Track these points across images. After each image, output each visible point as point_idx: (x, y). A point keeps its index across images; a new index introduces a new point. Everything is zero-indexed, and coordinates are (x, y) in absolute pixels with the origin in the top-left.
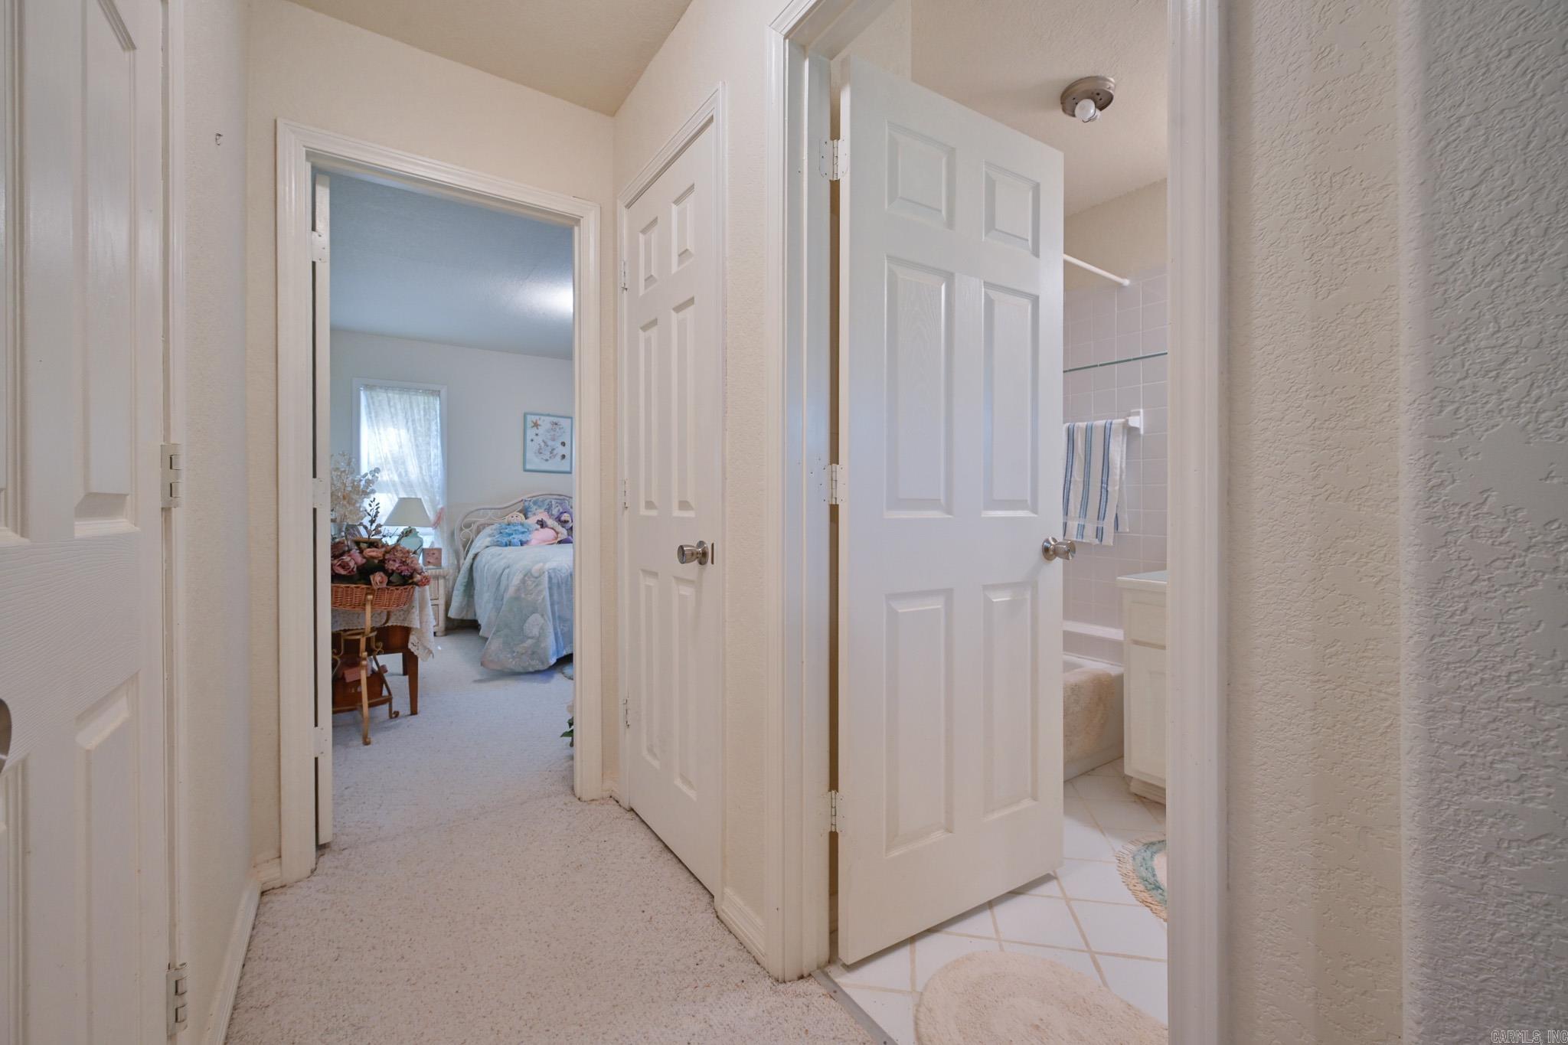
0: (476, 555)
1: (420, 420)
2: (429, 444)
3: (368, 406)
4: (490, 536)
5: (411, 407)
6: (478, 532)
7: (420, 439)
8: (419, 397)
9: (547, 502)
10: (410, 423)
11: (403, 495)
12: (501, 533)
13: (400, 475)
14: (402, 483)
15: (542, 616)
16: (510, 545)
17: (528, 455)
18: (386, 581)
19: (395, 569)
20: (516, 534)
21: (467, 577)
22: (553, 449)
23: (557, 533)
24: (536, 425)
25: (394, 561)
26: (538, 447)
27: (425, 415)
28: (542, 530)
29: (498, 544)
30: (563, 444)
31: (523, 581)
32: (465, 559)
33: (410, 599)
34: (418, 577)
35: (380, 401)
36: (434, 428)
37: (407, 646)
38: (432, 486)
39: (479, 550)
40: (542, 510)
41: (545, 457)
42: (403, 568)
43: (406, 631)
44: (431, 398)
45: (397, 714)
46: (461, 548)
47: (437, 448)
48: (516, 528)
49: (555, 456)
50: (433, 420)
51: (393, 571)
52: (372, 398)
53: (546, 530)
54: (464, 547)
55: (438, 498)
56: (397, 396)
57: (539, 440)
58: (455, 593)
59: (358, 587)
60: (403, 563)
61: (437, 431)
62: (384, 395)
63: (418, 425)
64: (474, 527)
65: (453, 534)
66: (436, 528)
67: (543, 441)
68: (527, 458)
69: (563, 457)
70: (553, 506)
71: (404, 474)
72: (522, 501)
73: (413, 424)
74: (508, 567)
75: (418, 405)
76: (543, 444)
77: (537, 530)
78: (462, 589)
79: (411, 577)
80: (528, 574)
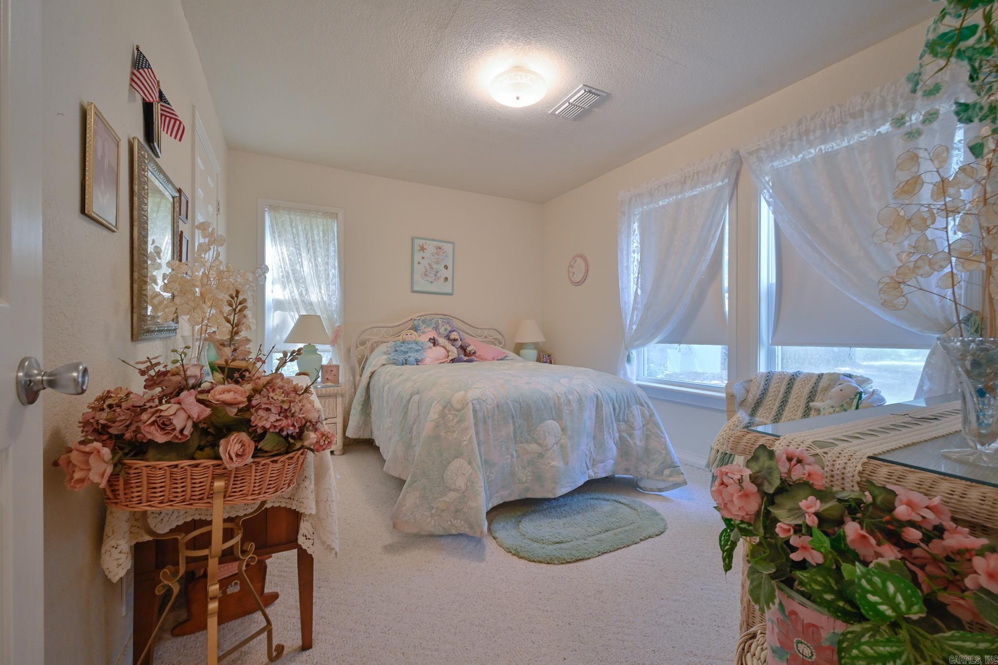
0: (373, 373)
1: (320, 242)
2: (327, 264)
3: (272, 226)
4: (385, 353)
5: (311, 228)
6: (372, 350)
7: (320, 259)
8: (319, 220)
9: (434, 321)
10: (310, 244)
11: (303, 313)
12: (396, 351)
13: (301, 294)
14: (303, 301)
15: (470, 463)
16: (406, 364)
17: (415, 276)
18: (251, 450)
19: (268, 426)
20: (411, 352)
21: (364, 396)
22: (437, 272)
23: (448, 351)
24: (422, 249)
25: (268, 410)
26: (424, 269)
27: (323, 237)
28: (433, 348)
29: (395, 363)
30: (446, 267)
31: (443, 415)
32: (361, 376)
33: (300, 468)
34: (312, 437)
35: (283, 222)
36: (332, 249)
37: (297, 540)
38: (329, 305)
39: (374, 369)
40: (430, 329)
41: (430, 279)
42: (284, 423)
43: (296, 517)
44: (330, 221)
45: (280, 649)
46: (357, 365)
47: (335, 269)
48: (411, 346)
49: (438, 279)
50: (331, 242)
51: (265, 431)
52: (276, 219)
53: (438, 348)
54: (360, 364)
55: (335, 316)
56: (298, 218)
57: (425, 263)
58: (353, 412)
59: (197, 466)
60: (285, 413)
61: (335, 252)
62: (288, 216)
63: (317, 245)
64: (368, 344)
65: (349, 351)
66: (334, 345)
67: (429, 264)
68: (415, 280)
69: (446, 279)
70: (440, 325)
71: (304, 293)
72: (412, 319)
73: (313, 245)
74: (418, 393)
75: (318, 228)
76: (428, 267)
77: (430, 348)
78: (359, 408)
79: (300, 436)
80: (447, 406)
